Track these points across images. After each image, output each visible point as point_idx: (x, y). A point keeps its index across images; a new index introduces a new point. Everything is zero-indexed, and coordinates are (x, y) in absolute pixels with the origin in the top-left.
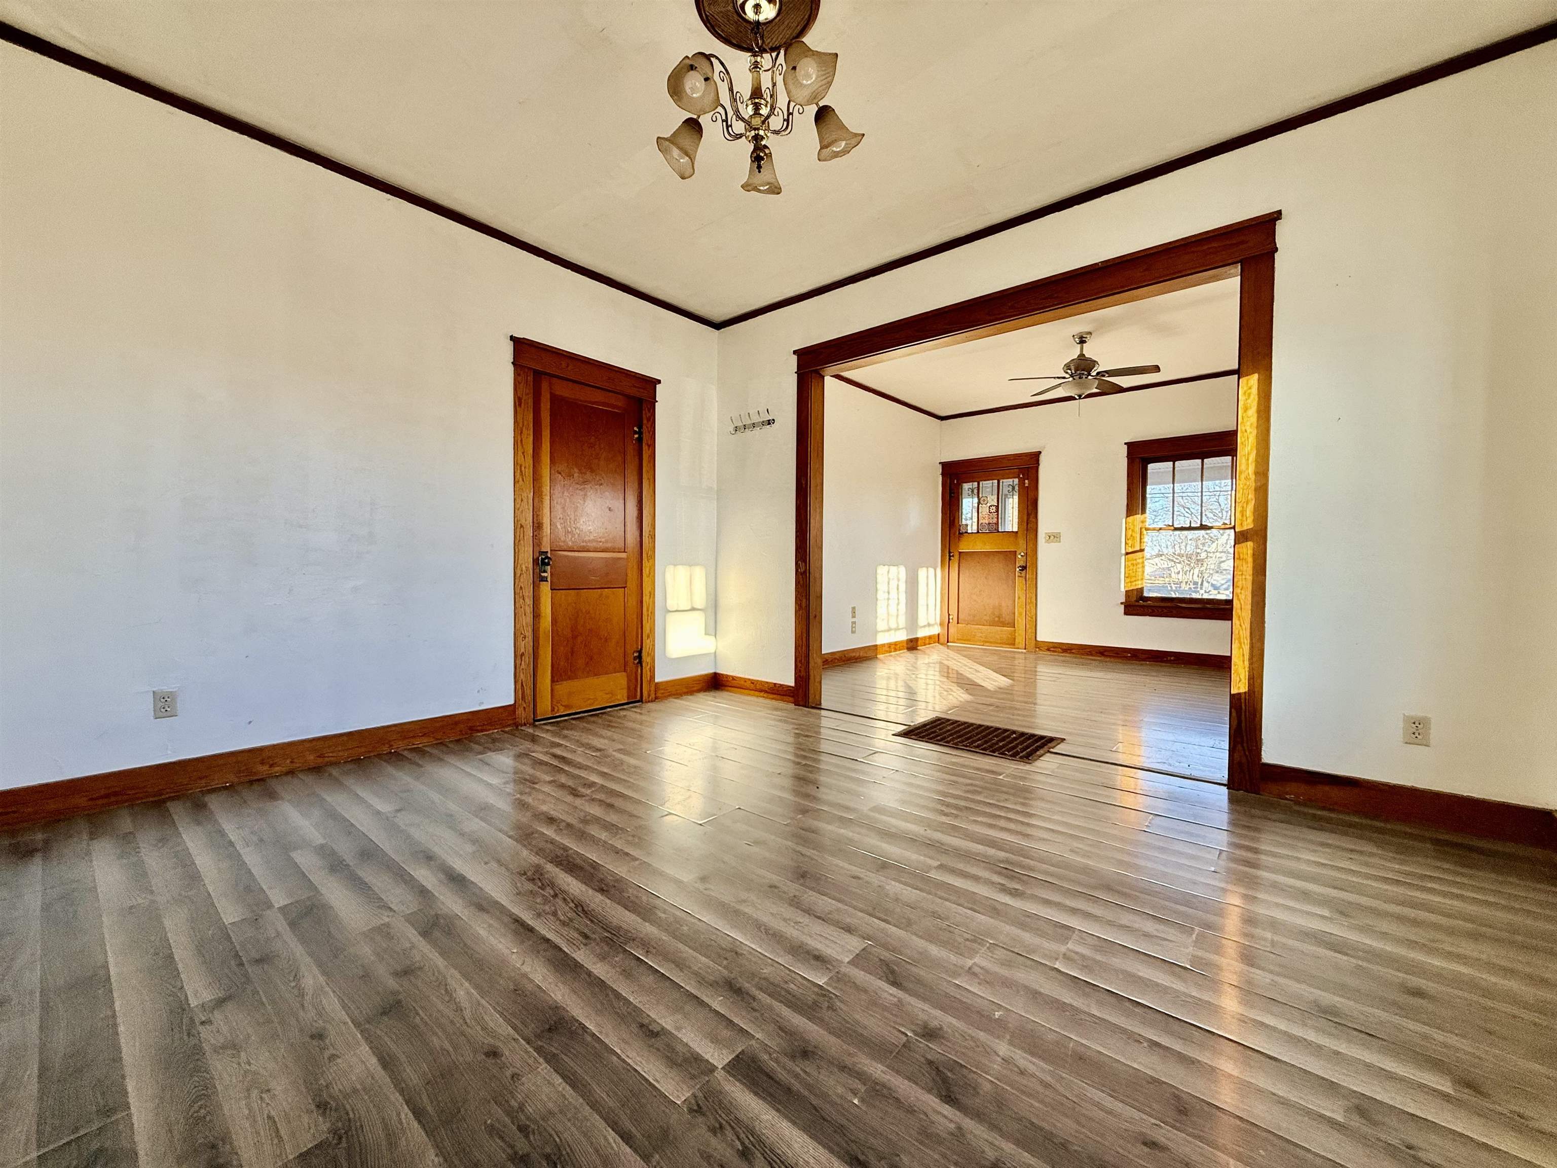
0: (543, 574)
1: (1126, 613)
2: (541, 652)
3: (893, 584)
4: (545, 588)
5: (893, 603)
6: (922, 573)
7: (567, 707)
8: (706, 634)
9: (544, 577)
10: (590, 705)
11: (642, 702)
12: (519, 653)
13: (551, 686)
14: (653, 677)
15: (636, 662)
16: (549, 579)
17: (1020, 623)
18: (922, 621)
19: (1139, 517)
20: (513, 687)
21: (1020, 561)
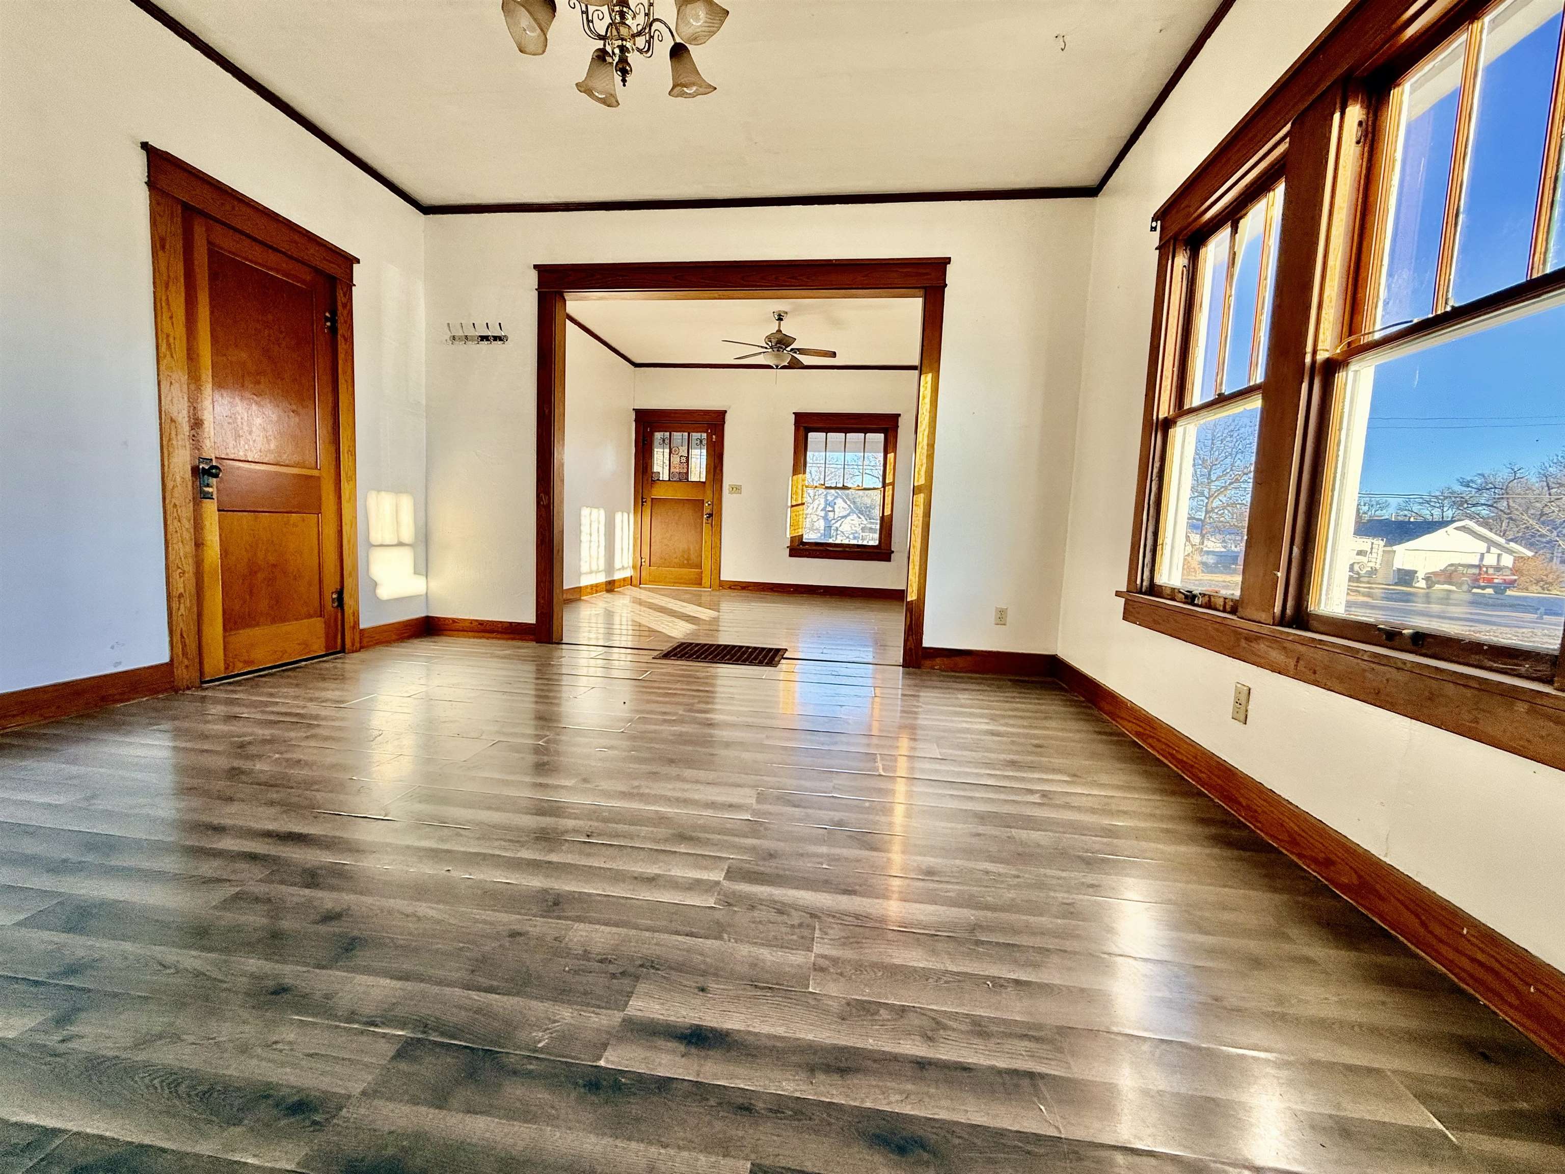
0: (207, 489)
1: (791, 555)
2: (208, 594)
3: (595, 526)
4: (210, 508)
5: (594, 545)
6: (618, 516)
7: (248, 663)
8: (415, 573)
9: (208, 493)
10: (279, 659)
11: (344, 652)
12: (175, 593)
13: (224, 637)
14: (356, 623)
15: (336, 604)
16: (215, 496)
17: (707, 565)
18: (618, 565)
19: (800, 476)
20: (167, 639)
21: (707, 509)
